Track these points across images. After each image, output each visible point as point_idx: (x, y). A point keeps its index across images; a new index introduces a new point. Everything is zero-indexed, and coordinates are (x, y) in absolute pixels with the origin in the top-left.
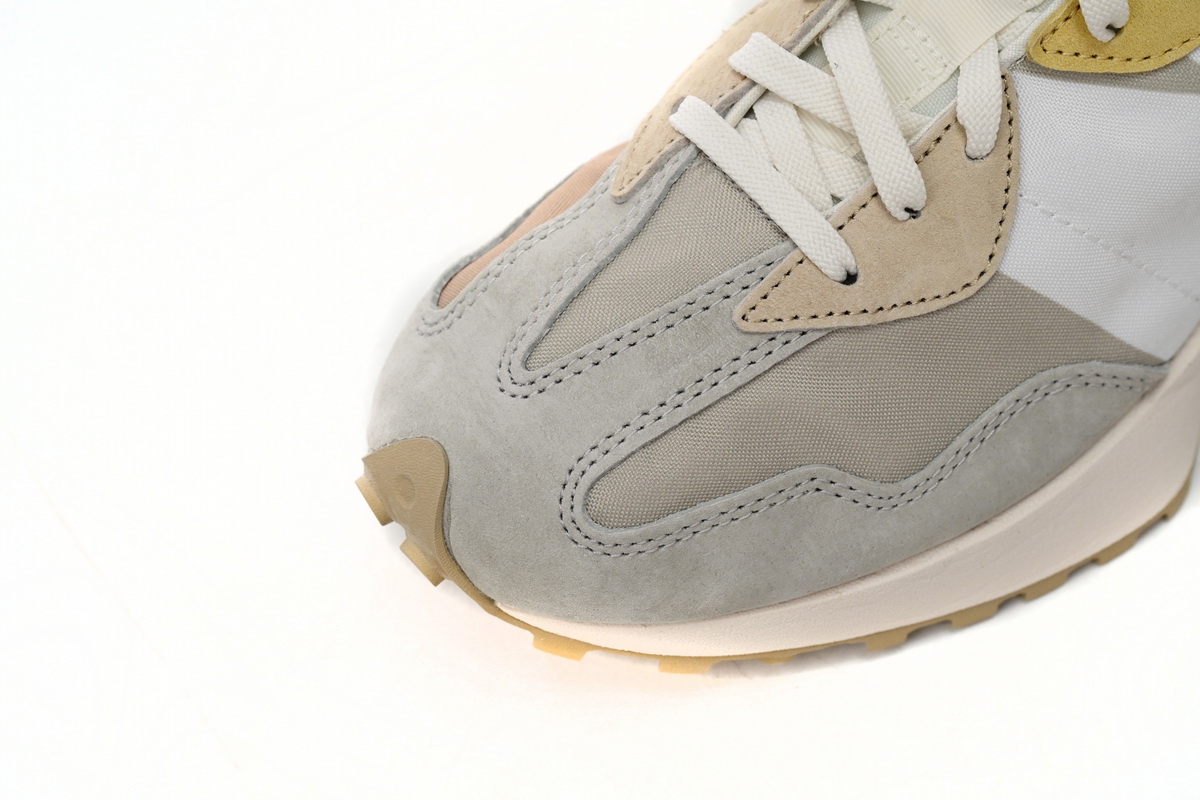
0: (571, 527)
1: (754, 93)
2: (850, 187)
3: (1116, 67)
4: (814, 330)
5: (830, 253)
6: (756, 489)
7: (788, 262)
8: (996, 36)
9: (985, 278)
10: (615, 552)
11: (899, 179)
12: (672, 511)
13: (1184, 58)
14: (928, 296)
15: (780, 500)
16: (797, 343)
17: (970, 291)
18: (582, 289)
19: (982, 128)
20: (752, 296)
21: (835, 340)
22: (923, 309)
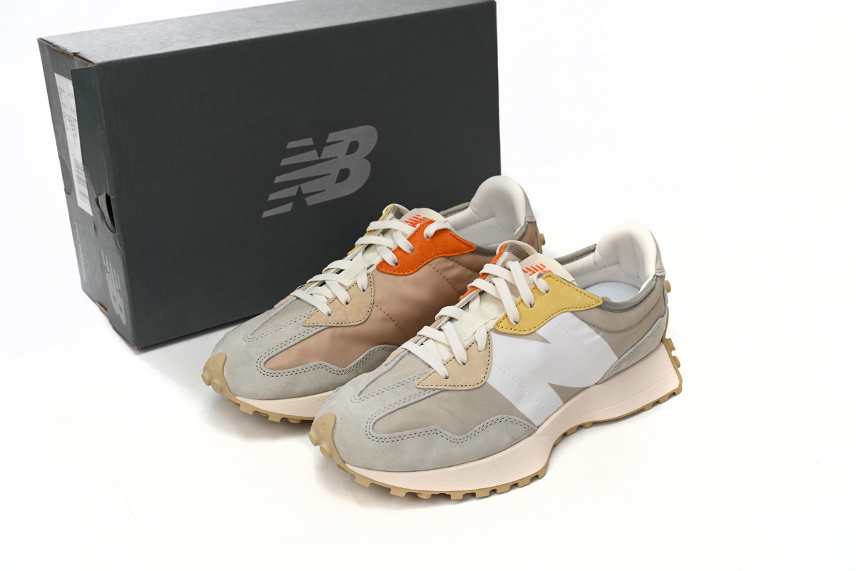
0: (369, 434)
1: (424, 339)
2: (447, 356)
3: (517, 332)
4: (437, 389)
5: (442, 371)
6: (420, 430)
7: (430, 372)
8: (486, 324)
9: (483, 382)
10: (380, 441)
11: (461, 354)
12: (395, 432)
13: (534, 332)
14: (468, 385)
15: (426, 434)
16: (432, 393)
17: (479, 385)
18: (376, 379)
19: (482, 344)
20: (420, 380)
21: (443, 394)
22: (466, 388)
